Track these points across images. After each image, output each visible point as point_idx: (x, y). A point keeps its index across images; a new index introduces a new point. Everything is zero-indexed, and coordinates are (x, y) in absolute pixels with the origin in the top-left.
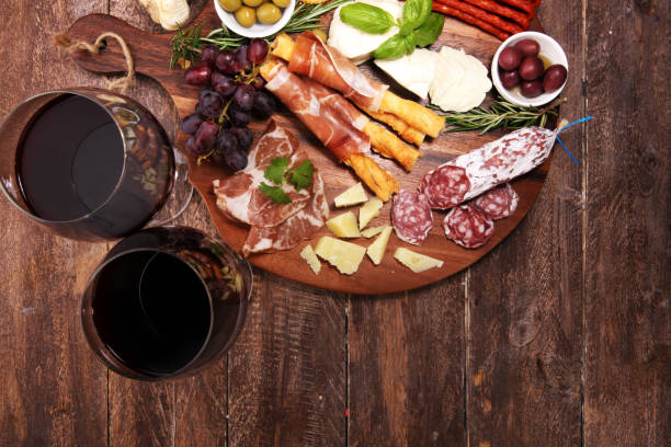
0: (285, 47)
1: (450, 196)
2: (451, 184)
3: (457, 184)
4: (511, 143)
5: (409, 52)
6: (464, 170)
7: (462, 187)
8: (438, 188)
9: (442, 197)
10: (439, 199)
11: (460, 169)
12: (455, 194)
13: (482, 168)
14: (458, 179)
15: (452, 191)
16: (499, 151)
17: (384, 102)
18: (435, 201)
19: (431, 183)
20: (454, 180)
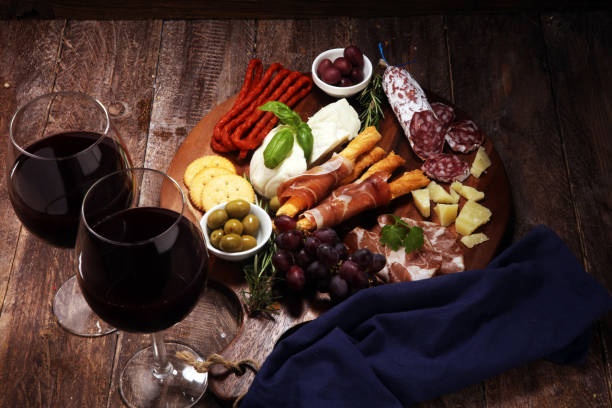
0: (289, 209)
1: (434, 132)
2: (425, 128)
3: (425, 123)
4: (396, 86)
5: (310, 130)
6: (416, 113)
7: (429, 119)
8: (426, 142)
9: (434, 141)
10: (436, 143)
11: (414, 116)
12: (434, 128)
13: (415, 102)
14: (422, 121)
15: (431, 130)
16: (402, 93)
17: (347, 157)
18: (437, 149)
19: (422, 148)
20: (422, 125)
